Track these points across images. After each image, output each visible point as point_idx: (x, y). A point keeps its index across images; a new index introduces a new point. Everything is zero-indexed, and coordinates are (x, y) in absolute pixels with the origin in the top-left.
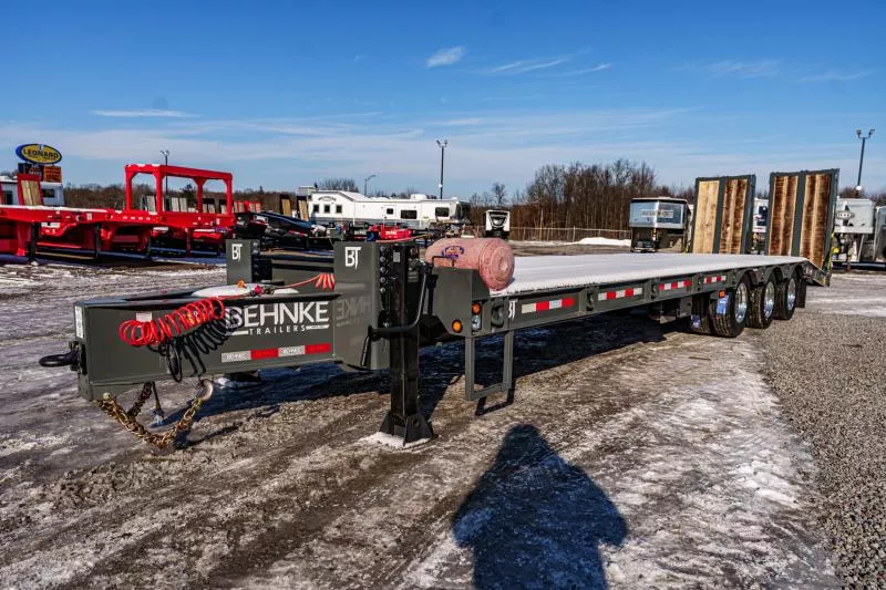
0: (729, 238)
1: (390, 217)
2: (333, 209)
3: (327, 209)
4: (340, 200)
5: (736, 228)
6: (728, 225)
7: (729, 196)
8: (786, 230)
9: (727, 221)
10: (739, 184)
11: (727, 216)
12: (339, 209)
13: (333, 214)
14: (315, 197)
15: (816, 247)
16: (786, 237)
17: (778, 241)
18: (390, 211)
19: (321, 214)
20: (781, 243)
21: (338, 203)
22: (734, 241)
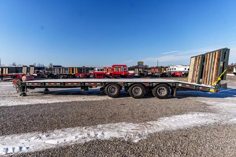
1: (185, 70)
2: (174, 69)
3: (173, 69)
4: (175, 67)
5: (197, 71)
6: (195, 71)
7: (197, 62)
8: (208, 72)
9: (195, 69)
10: (199, 57)
11: (196, 68)
12: (175, 69)
13: (174, 70)
14: (171, 67)
15: (215, 78)
16: (207, 74)
17: (205, 76)
18: (185, 69)
19: (172, 70)
20: (206, 76)
21: (175, 68)
22: (196, 76)
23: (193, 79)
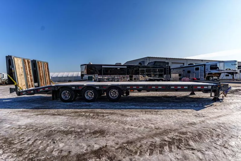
0: (29, 79)
5: (31, 76)
6: (28, 75)
7: (26, 65)
8: (43, 77)
9: (27, 73)
10: (28, 61)
11: (27, 72)
22: (31, 80)
23: (28, 85)
